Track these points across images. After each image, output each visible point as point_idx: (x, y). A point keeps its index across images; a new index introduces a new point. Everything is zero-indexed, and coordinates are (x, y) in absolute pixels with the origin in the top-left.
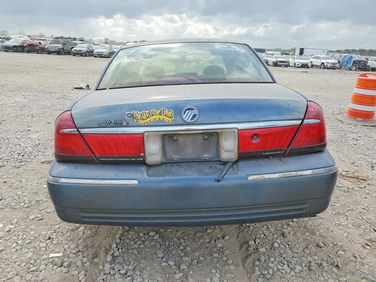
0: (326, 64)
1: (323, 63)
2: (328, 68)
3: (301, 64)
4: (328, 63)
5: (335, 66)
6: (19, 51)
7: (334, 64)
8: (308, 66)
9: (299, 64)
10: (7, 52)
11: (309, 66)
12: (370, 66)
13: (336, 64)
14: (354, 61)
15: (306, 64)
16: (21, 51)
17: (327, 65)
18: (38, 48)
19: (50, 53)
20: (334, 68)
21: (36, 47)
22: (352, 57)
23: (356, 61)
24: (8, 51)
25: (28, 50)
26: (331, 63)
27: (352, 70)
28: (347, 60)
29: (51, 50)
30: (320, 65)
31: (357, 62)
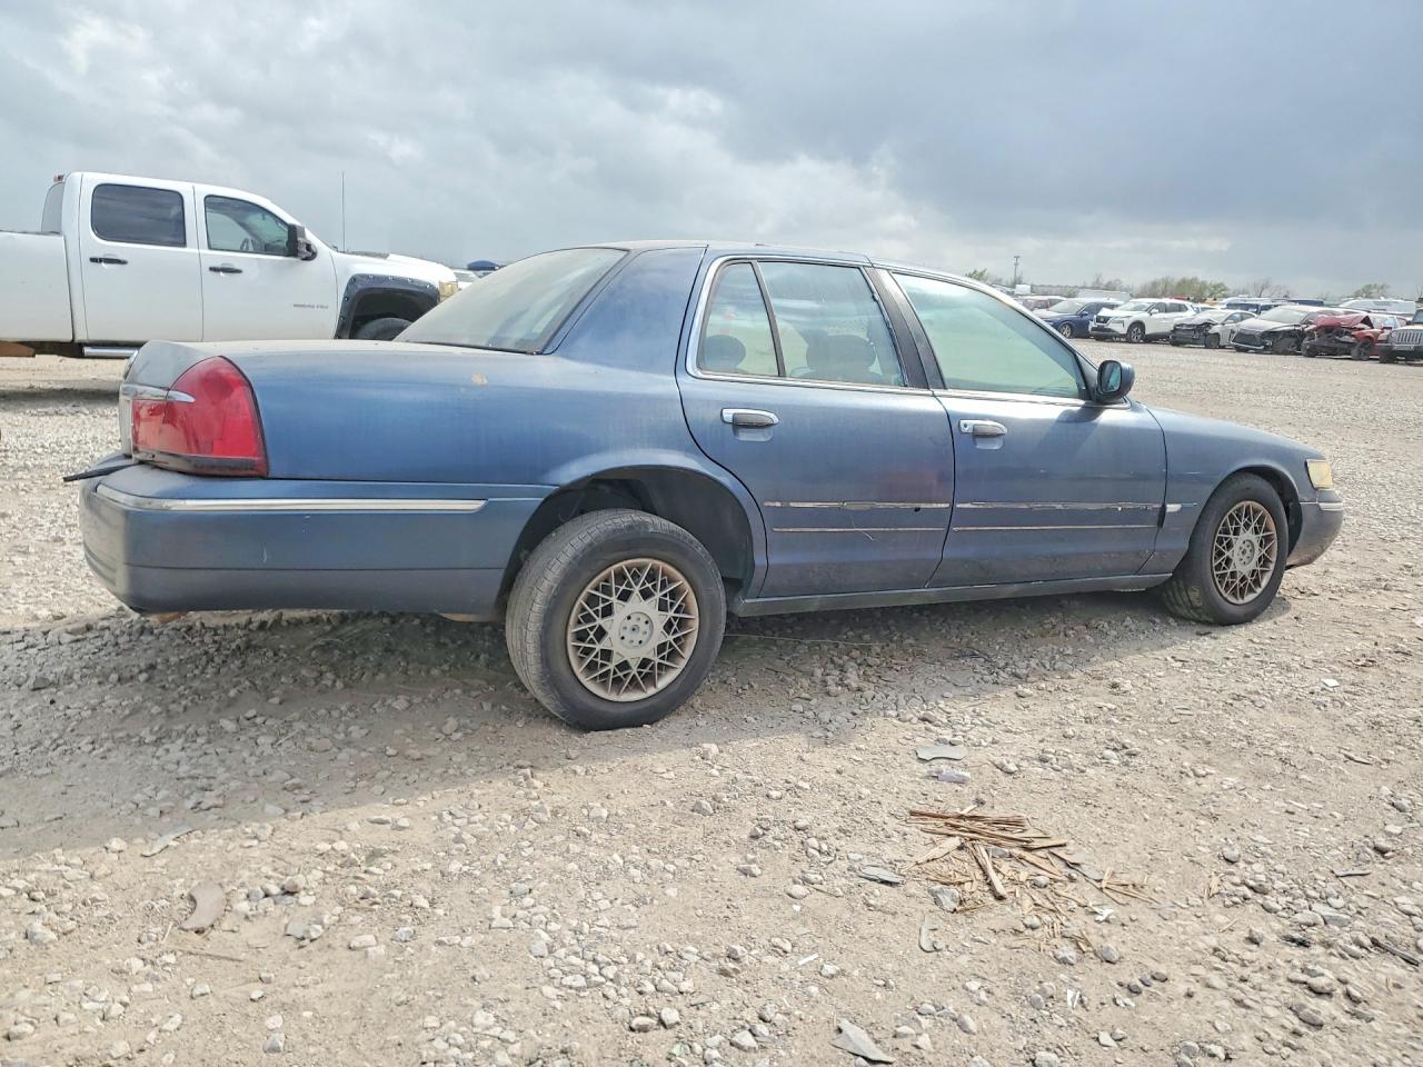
6: (1280, 351)
10: (1243, 354)
16: (1290, 349)
18: (1352, 340)
19: (1391, 356)
21: (1347, 333)
24: (1246, 351)
25: (1313, 346)
29: (1396, 347)
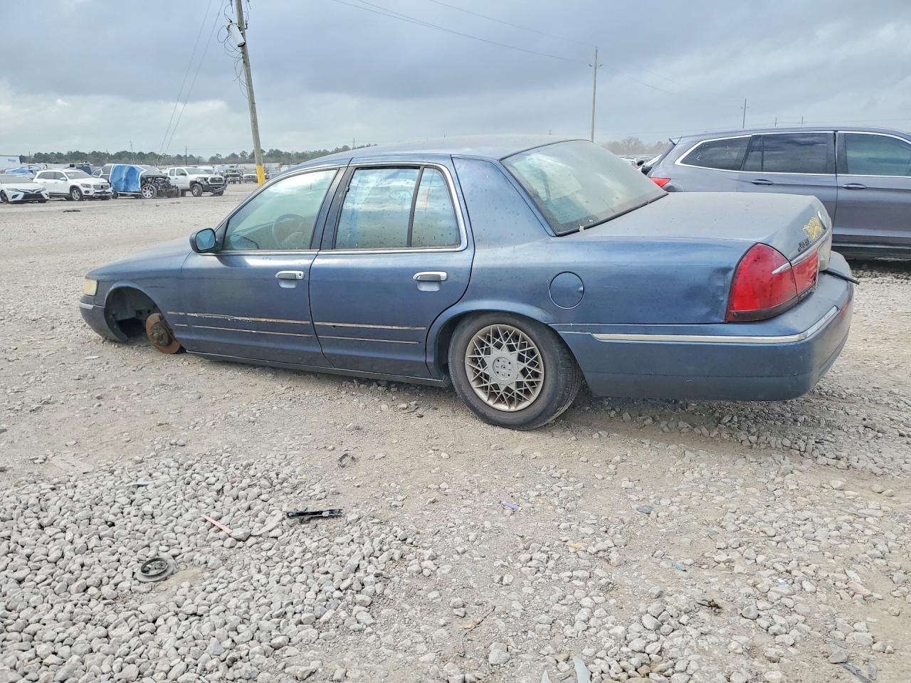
0: (83, 190)
1: (73, 188)
2: (91, 198)
3: (23, 194)
4: (88, 186)
5: (107, 191)
7: (102, 187)
8: (42, 197)
9: (17, 195)
11: (46, 197)
12: (177, 185)
13: (107, 187)
14: (142, 179)
15: (34, 192)
17: (86, 192)
20: (103, 197)
22: (132, 168)
23: (147, 178)
26: (95, 187)
27: (145, 198)
28: (124, 177)
30: (67, 191)
31: (149, 180)
